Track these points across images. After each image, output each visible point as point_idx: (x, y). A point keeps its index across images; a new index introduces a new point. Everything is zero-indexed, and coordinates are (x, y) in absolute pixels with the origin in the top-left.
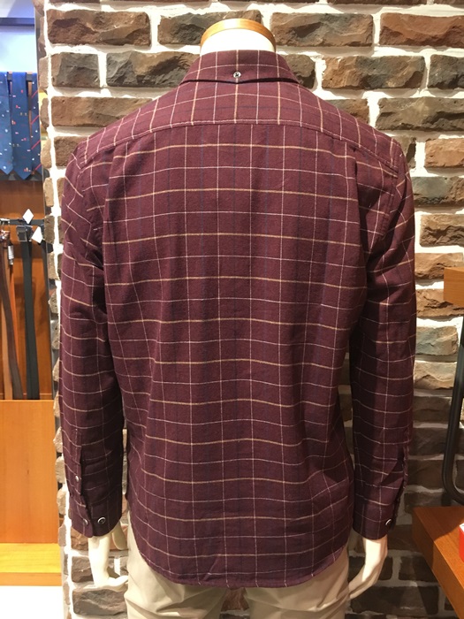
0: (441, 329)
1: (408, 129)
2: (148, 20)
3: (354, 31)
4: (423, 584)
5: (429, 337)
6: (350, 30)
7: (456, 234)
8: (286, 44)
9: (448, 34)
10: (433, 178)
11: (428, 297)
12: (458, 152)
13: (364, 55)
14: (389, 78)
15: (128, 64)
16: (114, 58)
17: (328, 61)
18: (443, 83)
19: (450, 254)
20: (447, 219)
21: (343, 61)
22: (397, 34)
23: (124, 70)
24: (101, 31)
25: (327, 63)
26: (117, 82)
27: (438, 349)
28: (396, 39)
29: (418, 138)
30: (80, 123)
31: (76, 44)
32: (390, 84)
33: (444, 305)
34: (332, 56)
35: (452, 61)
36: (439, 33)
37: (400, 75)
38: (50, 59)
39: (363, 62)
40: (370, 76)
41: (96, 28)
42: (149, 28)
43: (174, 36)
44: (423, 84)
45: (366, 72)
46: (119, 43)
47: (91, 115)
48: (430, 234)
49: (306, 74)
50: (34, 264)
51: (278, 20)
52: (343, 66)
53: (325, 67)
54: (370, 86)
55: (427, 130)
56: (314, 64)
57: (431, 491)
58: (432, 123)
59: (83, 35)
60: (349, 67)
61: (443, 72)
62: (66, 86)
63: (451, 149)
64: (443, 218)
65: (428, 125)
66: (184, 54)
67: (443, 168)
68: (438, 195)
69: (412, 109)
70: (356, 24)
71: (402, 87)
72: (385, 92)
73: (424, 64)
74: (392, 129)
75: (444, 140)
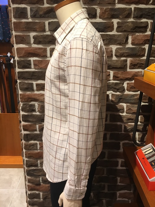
0: (135, 95)
1: (126, 32)
7: (140, 65)
8: (88, 3)
9: (139, 0)
10: (133, 47)
11: (131, 85)
12: (142, 39)
13: (113, 7)
14: (120, 15)
15: (37, 11)
16: (32, 9)
18: (137, 16)
19: (138, 72)
20: (137, 61)
21: (106, 9)
22: (123, 0)
23: (36, 13)
25: (101, 10)
26: (33, 16)
27: (134, 101)
28: (123, 2)
29: (129, 35)
30: (23, 30)
31: (20, 4)
32: (121, 17)
34: (102, 7)
37: (123, 14)
38: (12, 9)
39: (112, 10)
40: (114, 14)
43: (51, 1)
44: (131, 17)
46: (34, 4)
47: (26, 27)
48: (132, 65)
49: (94, 14)
50: (12, 70)
53: (100, 11)
54: (114, 17)
55: (132, 32)
56: (96, 10)
57: (130, 142)
58: (134, 30)
59: (22, 1)
60: (107, 11)
61: (137, 13)
62: (18, 18)
63: (139, 38)
65: (132, 30)
67: (137, 44)
68: (135, 53)
69: (127, 25)
71: (124, 18)
72: (119, 19)
73: (132, 10)
74: (121, 32)
75: (138, 35)
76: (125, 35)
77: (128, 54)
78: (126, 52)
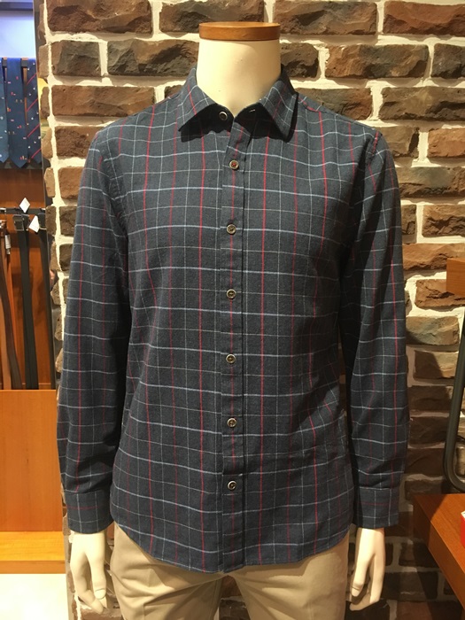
0: (443, 319)
1: (412, 119)
2: (149, 7)
3: (357, 19)
4: (422, 569)
5: (431, 327)
6: (354, 18)
7: (458, 224)
8: (290, 32)
9: (451, 23)
10: (435, 168)
11: (430, 287)
12: (461, 142)
13: (368, 44)
14: (392, 67)
15: (129, 52)
16: (114, 46)
17: (332, 50)
18: (446, 72)
19: (452, 245)
20: (449, 210)
21: (347, 50)
22: (401, 23)
23: (126, 58)
24: (102, 18)
25: (331, 52)
26: (118, 71)
27: (440, 339)
28: (400, 28)
29: (422, 128)
30: (81, 112)
31: (77, 31)
32: (394, 73)
33: (445, 295)
34: (335, 44)
35: (455, 49)
36: (443, 21)
37: (403, 64)
38: (50, 47)
39: (367, 51)
40: (373, 65)
41: (97, 15)
42: (150, 15)
43: (175, 24)
44: (426, 73)
45: (369, 61)
46: (120, 30)
47: (92, 104)
48: (433, 224)
49: (310, 63)
50: (31, 254)
51: (281, 8)
52: (347, 55)
53: (328, 55)
54: (373, 75)
55: (431, 120)
56: (317, 53)
57: (432, 479)
58: (436, 113)
59: (83, 22)
60: (353, 56)
61: (447, 61)
62: (67, 74)
63: (453, 139)
64: (446, 208)
65: (431, 115)
66: (186, 42)
67: (446, 158)
68: (440, 186)
69: (416, 99)
70: (360, 12)
71: (406, 77)
72: (388, 81)
73: (428, 53)
74: (395, 119)
75: (447, 129)
76: (409, 129)
77: (418, 188)
78: (413, 182)
